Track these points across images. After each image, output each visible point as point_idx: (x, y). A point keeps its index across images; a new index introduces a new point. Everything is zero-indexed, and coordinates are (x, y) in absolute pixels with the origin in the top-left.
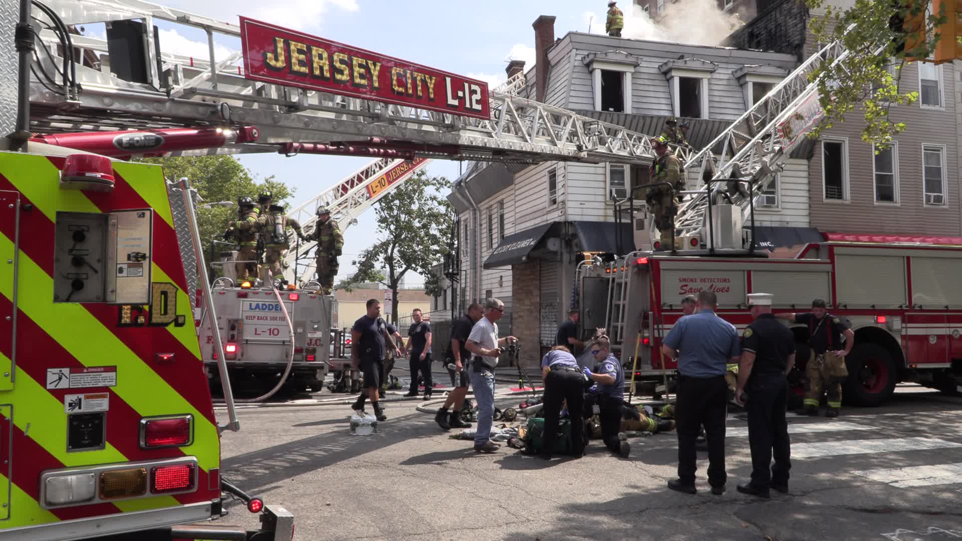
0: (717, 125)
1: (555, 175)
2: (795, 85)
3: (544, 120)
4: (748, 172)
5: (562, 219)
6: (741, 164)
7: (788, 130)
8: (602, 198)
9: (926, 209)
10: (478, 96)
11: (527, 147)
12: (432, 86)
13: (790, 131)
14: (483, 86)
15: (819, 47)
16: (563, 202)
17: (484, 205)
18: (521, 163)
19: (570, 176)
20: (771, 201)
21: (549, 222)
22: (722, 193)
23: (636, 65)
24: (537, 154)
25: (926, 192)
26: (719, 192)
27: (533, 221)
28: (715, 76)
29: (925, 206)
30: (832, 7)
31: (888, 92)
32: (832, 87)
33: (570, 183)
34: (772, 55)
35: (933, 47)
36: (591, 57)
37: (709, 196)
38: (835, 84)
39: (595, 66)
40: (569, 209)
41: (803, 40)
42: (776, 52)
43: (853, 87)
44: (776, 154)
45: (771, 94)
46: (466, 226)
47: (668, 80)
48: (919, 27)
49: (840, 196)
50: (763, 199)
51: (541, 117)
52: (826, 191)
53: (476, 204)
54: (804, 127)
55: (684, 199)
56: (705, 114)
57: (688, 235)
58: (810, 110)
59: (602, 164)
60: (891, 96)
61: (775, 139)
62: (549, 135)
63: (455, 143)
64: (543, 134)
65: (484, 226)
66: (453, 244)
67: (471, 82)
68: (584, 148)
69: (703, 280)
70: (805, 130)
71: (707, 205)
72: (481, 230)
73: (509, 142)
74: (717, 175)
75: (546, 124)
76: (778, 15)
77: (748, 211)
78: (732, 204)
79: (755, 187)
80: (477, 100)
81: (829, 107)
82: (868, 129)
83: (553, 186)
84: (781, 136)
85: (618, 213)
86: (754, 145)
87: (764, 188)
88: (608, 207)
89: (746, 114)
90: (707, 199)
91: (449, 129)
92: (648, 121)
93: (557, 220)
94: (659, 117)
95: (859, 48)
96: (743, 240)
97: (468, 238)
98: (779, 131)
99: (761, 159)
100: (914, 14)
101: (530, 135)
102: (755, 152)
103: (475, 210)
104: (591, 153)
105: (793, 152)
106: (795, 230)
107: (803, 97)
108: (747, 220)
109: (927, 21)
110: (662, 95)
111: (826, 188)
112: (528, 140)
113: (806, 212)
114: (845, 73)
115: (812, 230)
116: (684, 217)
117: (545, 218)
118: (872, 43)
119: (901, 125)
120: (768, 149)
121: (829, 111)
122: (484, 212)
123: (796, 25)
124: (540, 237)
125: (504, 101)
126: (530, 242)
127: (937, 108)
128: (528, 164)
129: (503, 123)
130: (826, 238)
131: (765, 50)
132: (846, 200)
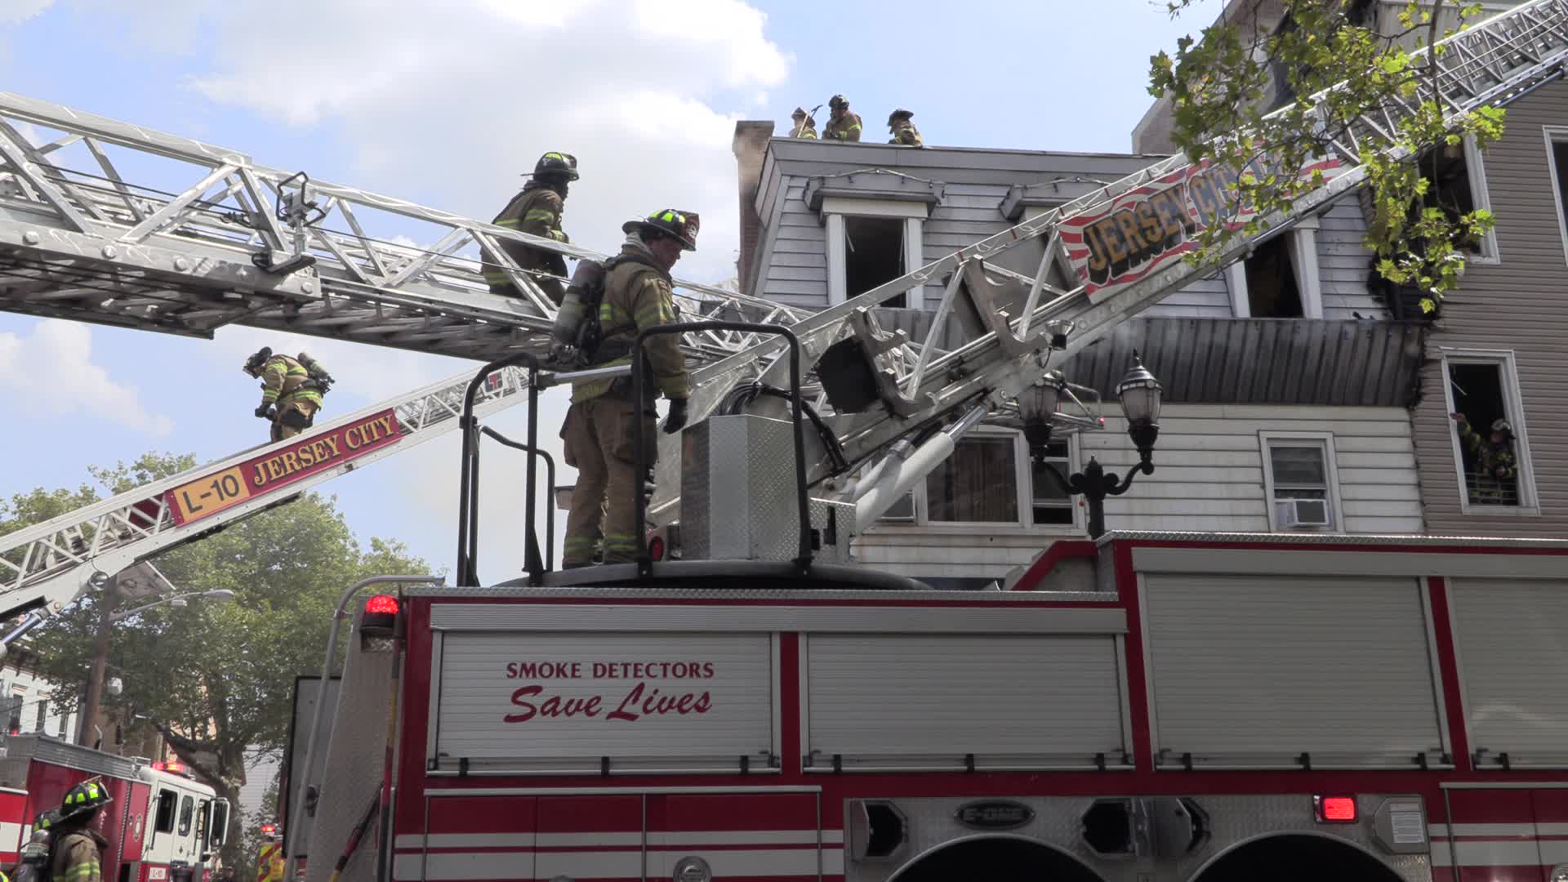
23: (933, 203)
36: (816, 188)
39: (828, 207)
50: (1291, 511)
69: (604, 670)
132: (1528, 507)
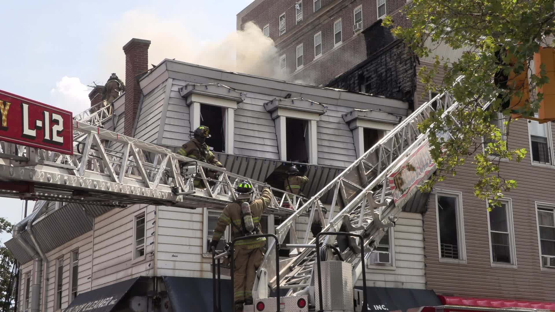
0: (326, 172)
1: (143, 221)
2: (406, 133)
3: (135, 157)
4: (359, 225)
5: (150, 274)
6: (352, 216)
7: (399, 181)
8: (198, 250)
9: (544, 273)
10: (60, 127)
11: (114, 188)
12: (6, 113)
13: (402, 183)
14: (67, 116)
15: (430, 95)
16: (152, 253)
17: (53, 255)
18: (105, 205)
19: (161, 223)
20: (385, 258)
21: (134, 277)
22: (331, 247)
23: (239, 102)
24: (125, 195)
25: (542, 254)
26: (328, 246)
27: (115, 275)
28: (323, 118)
29: (542, 269)
30: (440, 58)
31: (497, 147)
32: (442, 139)
33: (161, 231)
34: (382, 101)
35: (537, 107)
36: (190, 89)
37: (318, 251)
38: (446, 136)
39: (194, 99)
40: (159, 262)
41: (414, 87)
42: (387, 97)
43: (463, 140)
44: (388, 207)
45: (382, 141)
46: (28, 280)
47: (274, 120)
48: (523, 86)
49: (456, 255)
50: (376, 256)
51: (132, 153)
52: (442, 249)
53: (44, 253)
54: (416, 179)
55: (291, 253)
56: (314, 160)
57: (295, 295)
58: (422, 161)
59: (199, 210)
60: (500, 151)
61: (386, 190)
62: (140, 173)
63: (27, 178)
64: (132, 173)
65: (52, 280)
66: (10, 304)
67: (53, 110)
68: (180, 191)
70: (417, 182)
71: (316, 261)
72: (47, 285)
73: (93, 181)
74: (326, 227)
75: (137, 162)
76: (388, 59)
77: (359, 269)
78: (343, 260)
79: (366, 243)
80: (58, 132)
81: (440, 159)
82: (479, 184)
83: (140, 233)
84: (392, 188)
85: (216, 268)
86: (365, 196)
87: (377, 244)
88: (204, 260)
89: (356, 161)
90: (315, 253)
91: (22, 163)
92: (252, 163)
93: (144, 274)
94: (265, 160)
95: (468, 100)
96: (355, 301)
97: (30, 295)
98: (391, 182)
99: (373, 212)
100: (517, 72)
101: (118, 174)
102: (366, 203)
103: (41, 260)
104: (187, 196)
105: (406, 205)
106: (411, 292)
107: (414, 147)
108: (359, 280)
109: (530, 80)
110: (267, 136)
111: (442, 246)
112: (117, 180)
113: (421, 272)
114: (456, 124)
115: (428, 292)
116: (291, 274)
117: (129, 271)
118: (480, 97)
119: (512, 181)
120: (379, 202)
121: (440, 164)
122: (53, 263)
123: (406, 71)
124: (122, 295)
125: (90, 133)
126: (111, 301)
127: (547, 165)
128: (113, 206)
129: (86, 158)
130: (443, 301)
131: (376, 95)
132: (462, 260)
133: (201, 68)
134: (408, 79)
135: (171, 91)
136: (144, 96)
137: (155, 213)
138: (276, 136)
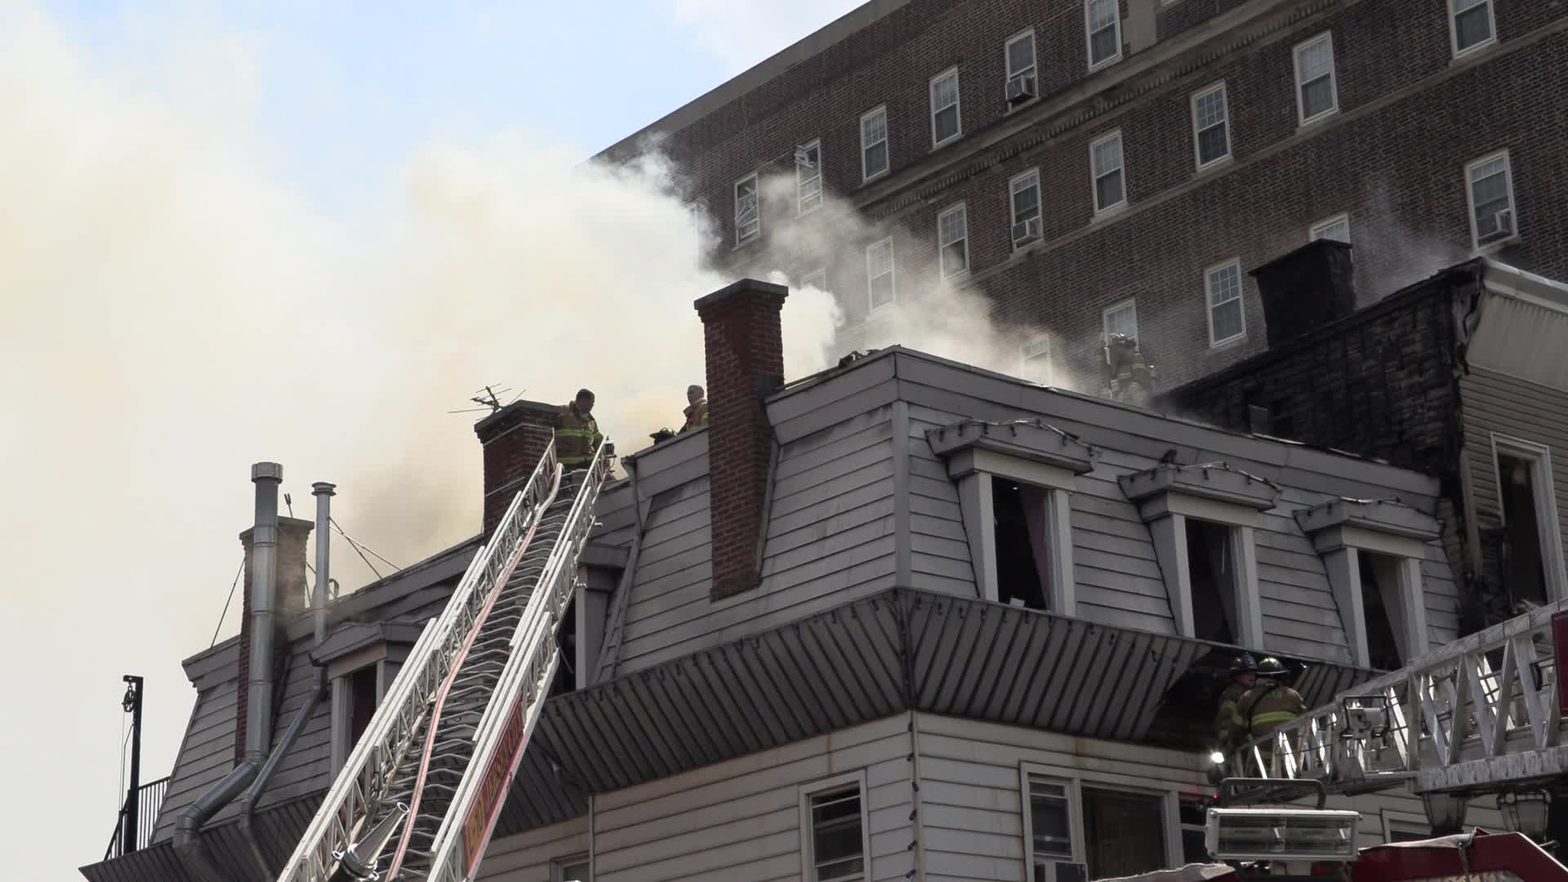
1: (850, 809)
19: (928, 815)
23: (1080, 471)
28: (1268, 521)
33: (930, 839)
39: (978, 462)
41: (1455, 436)
42: (1394, 464)
47: (1148, 524)
56: (1253, 636)
123: (1424, 391)
133: (974, 373)
134: (1432, 414)
135: (910, 437)
136: (780, 446)
137: (915, 787)
138: (1161, 569)
